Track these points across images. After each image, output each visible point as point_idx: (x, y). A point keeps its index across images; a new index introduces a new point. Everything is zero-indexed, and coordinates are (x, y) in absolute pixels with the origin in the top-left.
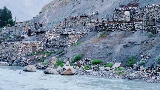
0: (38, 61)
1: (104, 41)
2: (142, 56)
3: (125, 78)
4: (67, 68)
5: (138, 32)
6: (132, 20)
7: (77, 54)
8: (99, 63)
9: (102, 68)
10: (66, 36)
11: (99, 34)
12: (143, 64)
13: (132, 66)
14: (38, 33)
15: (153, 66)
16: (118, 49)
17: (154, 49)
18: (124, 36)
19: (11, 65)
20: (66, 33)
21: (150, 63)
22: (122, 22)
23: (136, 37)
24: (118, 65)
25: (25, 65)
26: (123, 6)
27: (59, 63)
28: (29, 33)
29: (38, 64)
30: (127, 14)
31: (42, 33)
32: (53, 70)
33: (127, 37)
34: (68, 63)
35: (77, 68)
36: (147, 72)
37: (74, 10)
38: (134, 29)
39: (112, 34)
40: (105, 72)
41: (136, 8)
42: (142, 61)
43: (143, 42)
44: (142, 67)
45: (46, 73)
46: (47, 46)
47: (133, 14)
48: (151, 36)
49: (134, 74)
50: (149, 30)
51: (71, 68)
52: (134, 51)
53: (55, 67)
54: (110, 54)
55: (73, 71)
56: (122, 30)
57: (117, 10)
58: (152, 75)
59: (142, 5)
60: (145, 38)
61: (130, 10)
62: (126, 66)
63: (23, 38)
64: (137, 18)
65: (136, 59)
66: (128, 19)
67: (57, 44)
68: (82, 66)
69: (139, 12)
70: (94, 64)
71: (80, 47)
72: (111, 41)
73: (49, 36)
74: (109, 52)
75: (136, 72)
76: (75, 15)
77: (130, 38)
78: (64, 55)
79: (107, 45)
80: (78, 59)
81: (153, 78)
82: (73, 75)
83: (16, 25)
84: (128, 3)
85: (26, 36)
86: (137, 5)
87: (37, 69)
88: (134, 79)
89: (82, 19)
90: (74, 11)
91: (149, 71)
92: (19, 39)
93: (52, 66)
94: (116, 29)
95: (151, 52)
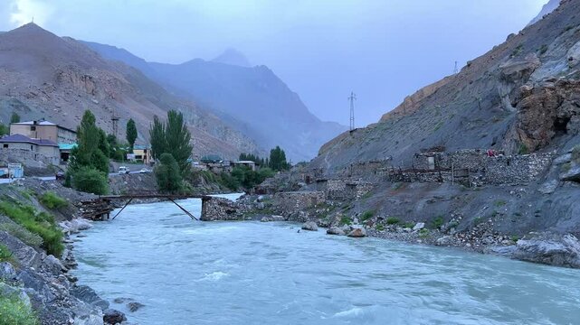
0: (319, 216)
1: (401, 194)
2: (452, 215)
3: (431, 244)
4: (354, 226)
5: (445, 183)
6: (437, 168)
7: (367, 210)
8: (396, 222)
9: (399, 229)
10: (354, 186)
11: (394, 185)
12: (454, 226)
13: (439, 228)
14: (318, 181)
15: (467, 230)
16: (420, 205)
17: (468, 207)
18: (428, 189)
19: (286, 220)
20: (353, 182)
21: (463, 226)
22: (423, 171)
23: (443, 190)
24: (420, 225)
25: (304, 221)
26: (426, 150)
27: (345, 221)
28: (308, 180)
29: (320, 220)
30: (431, 160)
31: (323, 181)
32: (338, 230)
33: (431, 190)
34: (356, 220)
35: (368, 227)
36: (459, 236)
37: (361, 152)
38: (440, 180)
39: (412, 186)
40: (404, 234)
41: (442, 154)
42: (453, 221)
43: (452, 198)
44: (453, 229)
45: (329, 233)
46: (329, 198)
47: (438, 159)
48: (463, 190)
49: (441, 239)
50: (461, 182)
51: (360, 227)
52: (441, 208)
53: (341, 224)
54: (410, 211)
55: (364, 232)
56: (425, 181)
57: (417, 156)
58: (466, 242)
59: (450, 150)
60: (455, 192)
61: (434, 156)
62: (432, 228)
63: (300, 186)
64: (444, 165)
65: (445, 218)
66: (432, 168)
67: (342, 195)
68: (374, 226)
69: (446, 158)
70: (390, 222)
71: (370, 200)
72: (411, 195)
73: (333, 185)
74: (409, 209)
75: (445, 237)
76: (362, 160)
77: (435, 192)
78: (351, 210)
79: (406, 200)
80: (368, 216)
81: (468, 245)
82: (363, 236)
83: (292, 170)
84: (432, 146)
85: (303, 184)
86: (443, 150)
87: (319, 226)
88: (443, 245)
89: (372, 165)
90: (362, 154)
91: (463, 236)
92: (296, 187)
93: (337, 223)
94: (417, 179)
95: (464, 211)
